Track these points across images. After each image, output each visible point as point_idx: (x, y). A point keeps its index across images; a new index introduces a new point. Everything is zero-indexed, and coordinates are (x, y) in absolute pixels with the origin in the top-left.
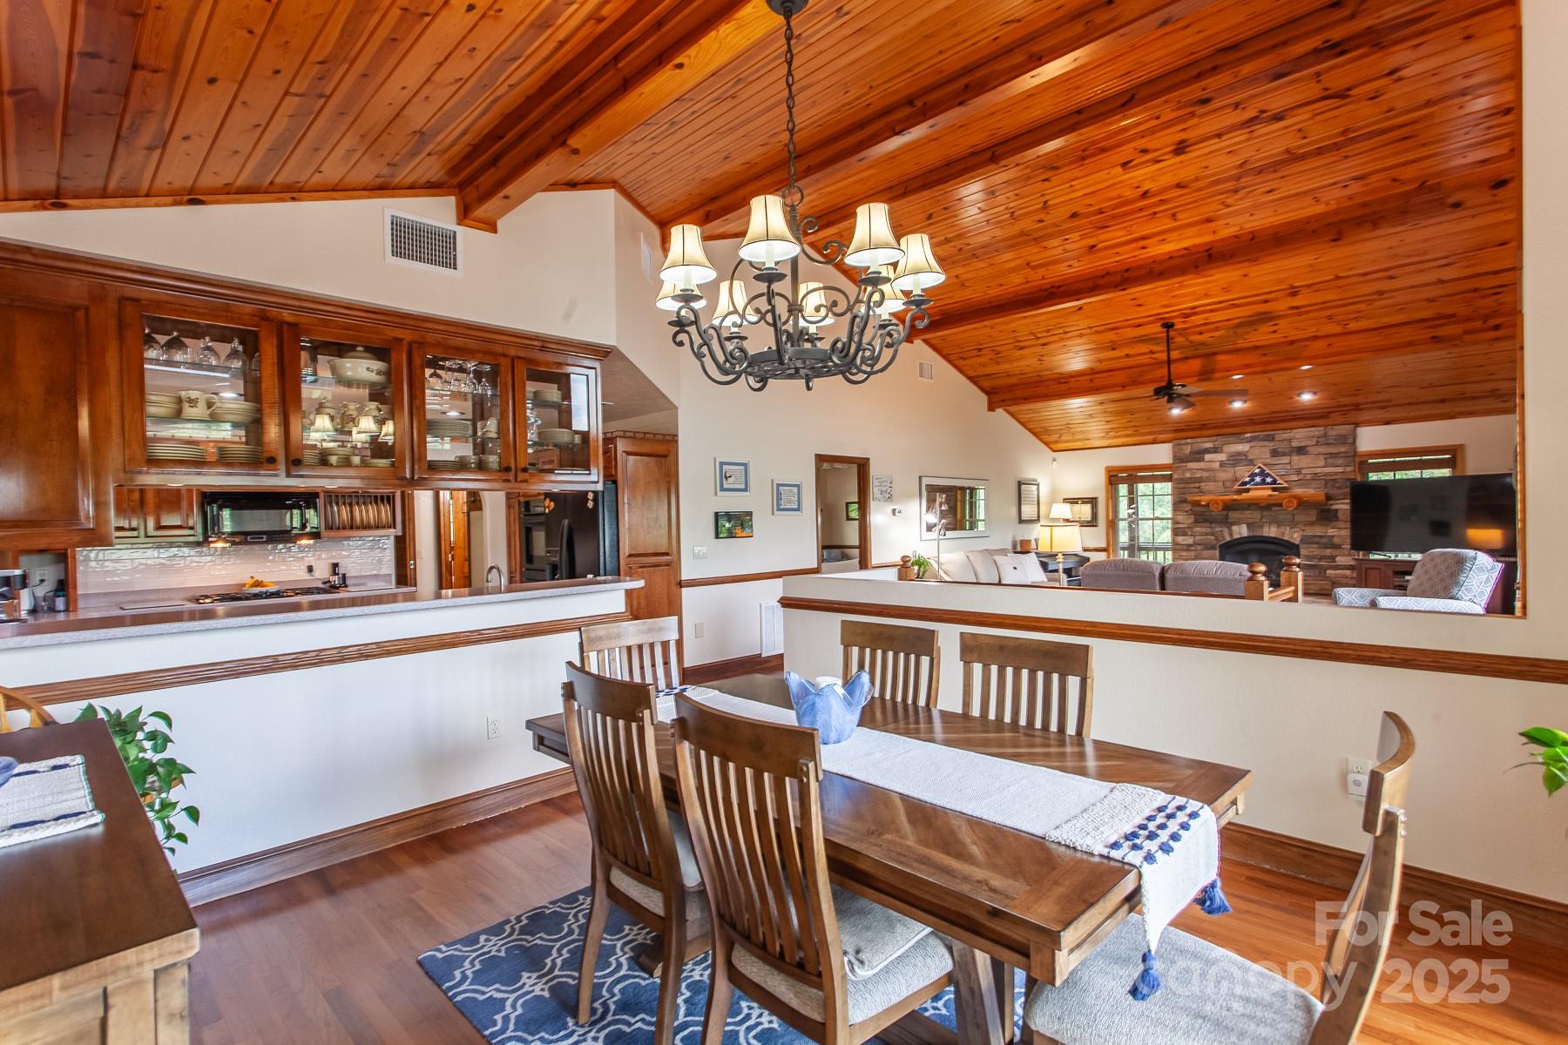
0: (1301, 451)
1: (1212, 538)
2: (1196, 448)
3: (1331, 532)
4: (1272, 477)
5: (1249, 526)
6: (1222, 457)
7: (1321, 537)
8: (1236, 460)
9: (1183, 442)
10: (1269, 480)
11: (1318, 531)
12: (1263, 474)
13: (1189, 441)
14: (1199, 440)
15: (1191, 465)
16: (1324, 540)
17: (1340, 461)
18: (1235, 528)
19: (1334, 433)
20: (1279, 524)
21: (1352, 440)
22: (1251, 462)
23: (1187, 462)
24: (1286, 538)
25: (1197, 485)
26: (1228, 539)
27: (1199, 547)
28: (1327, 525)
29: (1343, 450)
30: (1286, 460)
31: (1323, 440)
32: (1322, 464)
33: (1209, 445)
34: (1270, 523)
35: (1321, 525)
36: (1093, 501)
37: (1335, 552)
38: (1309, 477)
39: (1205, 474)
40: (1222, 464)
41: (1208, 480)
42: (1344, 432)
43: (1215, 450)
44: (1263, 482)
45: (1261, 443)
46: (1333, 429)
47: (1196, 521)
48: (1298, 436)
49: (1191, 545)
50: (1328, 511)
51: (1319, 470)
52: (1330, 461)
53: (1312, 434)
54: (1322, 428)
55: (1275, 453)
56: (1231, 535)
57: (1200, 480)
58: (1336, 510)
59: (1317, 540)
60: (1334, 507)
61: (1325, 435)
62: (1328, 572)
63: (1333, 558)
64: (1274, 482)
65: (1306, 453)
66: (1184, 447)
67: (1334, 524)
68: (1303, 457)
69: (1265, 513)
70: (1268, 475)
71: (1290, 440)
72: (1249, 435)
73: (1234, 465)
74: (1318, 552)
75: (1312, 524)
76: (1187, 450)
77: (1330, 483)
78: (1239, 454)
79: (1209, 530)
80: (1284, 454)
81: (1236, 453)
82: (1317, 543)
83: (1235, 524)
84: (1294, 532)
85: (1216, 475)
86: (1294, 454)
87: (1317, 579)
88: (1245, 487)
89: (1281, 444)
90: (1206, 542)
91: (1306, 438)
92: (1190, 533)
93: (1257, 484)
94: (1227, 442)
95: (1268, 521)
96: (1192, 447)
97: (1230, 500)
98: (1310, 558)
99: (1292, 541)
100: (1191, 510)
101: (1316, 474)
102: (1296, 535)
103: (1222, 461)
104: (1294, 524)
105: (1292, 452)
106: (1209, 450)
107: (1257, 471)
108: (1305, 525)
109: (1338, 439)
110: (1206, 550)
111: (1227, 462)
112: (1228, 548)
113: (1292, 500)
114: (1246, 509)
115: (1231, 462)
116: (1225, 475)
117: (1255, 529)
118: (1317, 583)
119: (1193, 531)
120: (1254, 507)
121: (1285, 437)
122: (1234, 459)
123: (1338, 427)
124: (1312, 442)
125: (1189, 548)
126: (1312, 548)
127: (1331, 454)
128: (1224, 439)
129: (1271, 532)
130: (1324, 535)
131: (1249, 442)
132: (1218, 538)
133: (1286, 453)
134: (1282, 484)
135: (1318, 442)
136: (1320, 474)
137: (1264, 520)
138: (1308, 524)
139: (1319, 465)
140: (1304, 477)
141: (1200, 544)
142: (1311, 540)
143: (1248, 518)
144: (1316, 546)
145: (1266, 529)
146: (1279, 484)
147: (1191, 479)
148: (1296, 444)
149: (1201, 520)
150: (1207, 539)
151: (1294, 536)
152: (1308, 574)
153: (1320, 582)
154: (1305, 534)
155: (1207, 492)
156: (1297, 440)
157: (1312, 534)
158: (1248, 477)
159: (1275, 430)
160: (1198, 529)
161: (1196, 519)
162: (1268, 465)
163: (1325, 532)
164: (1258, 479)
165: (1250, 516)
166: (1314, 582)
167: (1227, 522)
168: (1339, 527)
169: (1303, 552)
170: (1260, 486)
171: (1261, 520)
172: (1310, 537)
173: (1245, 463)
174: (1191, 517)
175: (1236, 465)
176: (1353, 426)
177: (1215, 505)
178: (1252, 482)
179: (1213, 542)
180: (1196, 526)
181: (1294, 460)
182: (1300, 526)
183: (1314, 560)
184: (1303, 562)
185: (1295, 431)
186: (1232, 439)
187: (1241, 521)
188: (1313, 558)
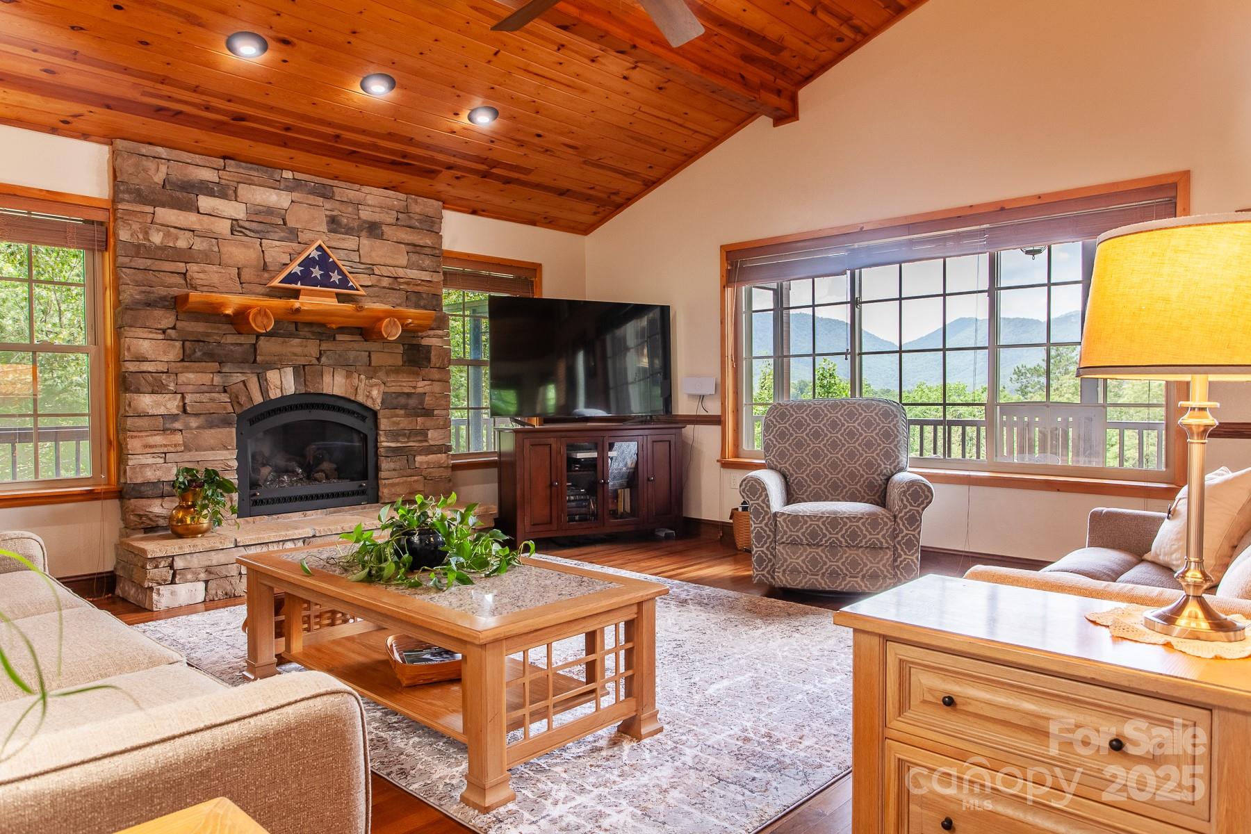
0: (373, 229)
1: (225, 398)
2: (178, 172)
3: (422, 386)
4: (341, 272)
5: (300, 371)
6: (235, 210)
7: (409, 395)
8: (266, 222)
9: (145, 149)
10: (335, 277)
11: (403, 384)
12: (324, 261)
13: (161, 151)
14: (185, 156)
15: (167, 215)
16: (413, 402)
17: (427, 262)
18: (272, 376)
19: (417, 209)
20: (349, 368)
21: (432, 225)
22: (293, 235)
23: (155, 203)
24: (360, 399)
25: (181, 267)
26: (258, 399)
27: (194, 422)
28: (417, 374)
29: (429, 242)
30: (350, 242)
31: (404, 219)
32: (404, 261)
33: (208, 175)
34: (334, 367)
35: (410, 373)
37: (429, 422)
38: (385, 282)
39: (200, 245)
40: (236, 227)
41: (207, 258)
42: (430, 212)
43: (222, 191)
44: (325, 282)
45: (312, 199)
46: (416, 202)
47: (186, 358)
48: (370, 200)
49: (174, 417)
50: (418, 347)
51: (401, 272)
52: (414, 257)
53: (389, 202)
54: (402, 196)
55: (334, 224)
56: (264, 391)
57: (186, 256)
58: (429, 348)
59: (403, 400)
60: (425, 342)
61: (406, 211)
62: (418, 458)
63: (423, 433)
64: (344, 283)
65: (381, 237)
66: (151, 165)
67: (424, 372)
68: (378, 242)
69: (324, 346)
70: (335, 266)
71: (357, 205)
72: (288, 174)
73: (261, 235)
74: (405, 423)
75: (396, 370)
76: (158, 173)
77: (413, 298)
78: (270, 211)
79: (217, 380)
80: (349, 231)
81: (265, 209)
82: (405, 407)
83: (270, 366)
84: (372, 386)
85: (223, 250)
86: (364, 233)
87: (405, 474)
88: (293, 286)
89: (343, 208)
90: (211, 407)
91: (381, 207)
92: (172, 387)
93: (315, 282)
94: (247, 179)
95: (331, 362)
96: (163, 169)
97: (287, 309)
98: (394, 435)
99: (369, 404)
100: (174, 328)
101: (396, 278)
102: (375, 393)
103: (236, 220)
104: (372, 370)
105: (360, 229)
106: (207, 188)
107: (315, 254)
108: (388, 373)
109: (420, 221)
110: (211, 427)
111: (247, 225)
112: (252, 422)
113: (395, 322)
114: (291, 336)
115: (254, 226)
116: (242, 253)
117: (309, 378)
118: (406, 482)
119: (180, 381)
120: (306, 329)
121: (350, 196)
122: (261, 220)
123: (420, 199)
124: (389, 218)
125: (168, 426)
126: (397, 416)
127: (415, 245)
128: (242, 171)
129: (335, 384)
130: (413, 391)
131: (289, 189)
132: (237, 398)
133: (352, 229)
134: (357, 290)
135: (397, 219)
136: (402, 280)
137: (323, 359)
138: (391, 370)
139: (397, 263)
140: (379, 281)
141: (196, 415)
142: (395, 402)
143: (295, 354)
144: (402, 412)
145: (327, 379)
146: (352, 288)
147: (157, 248)
148: (365, 214)
149: (199, 354)
150: (212, 400)
151: (372, 394)
152: (392, 465)
153: (409, 479)
154: (387, 390)
155: (205, 289)
156: (367, 208)
157: (398, 389)
158: (299, 265)
159: (336, 178)
160: (191, 376)
161: (188, 352)
162: (329, 247)
163: (415, 387)
164: (317, 272)
165: (298, 350)
166: (401, 480)
167: (253, 361)
168: (431, 377)
169: (384, 424)
170: (318, 288)
171: (318, 359)
172: (393, 395)
173: (282, 234)
174: (174, 346)
175: (267, 235)
176: (441, 203)
177: (259, 319)
178: (305, 277)
179: (225, 408)
180: (187, 370)
181: (364, 245)
182: (380, 374)
183: (401, 439)
184: (385, 443)
185: (366, 189)
186: (256, 174)
187: (280, 361)
188: (400, 435)
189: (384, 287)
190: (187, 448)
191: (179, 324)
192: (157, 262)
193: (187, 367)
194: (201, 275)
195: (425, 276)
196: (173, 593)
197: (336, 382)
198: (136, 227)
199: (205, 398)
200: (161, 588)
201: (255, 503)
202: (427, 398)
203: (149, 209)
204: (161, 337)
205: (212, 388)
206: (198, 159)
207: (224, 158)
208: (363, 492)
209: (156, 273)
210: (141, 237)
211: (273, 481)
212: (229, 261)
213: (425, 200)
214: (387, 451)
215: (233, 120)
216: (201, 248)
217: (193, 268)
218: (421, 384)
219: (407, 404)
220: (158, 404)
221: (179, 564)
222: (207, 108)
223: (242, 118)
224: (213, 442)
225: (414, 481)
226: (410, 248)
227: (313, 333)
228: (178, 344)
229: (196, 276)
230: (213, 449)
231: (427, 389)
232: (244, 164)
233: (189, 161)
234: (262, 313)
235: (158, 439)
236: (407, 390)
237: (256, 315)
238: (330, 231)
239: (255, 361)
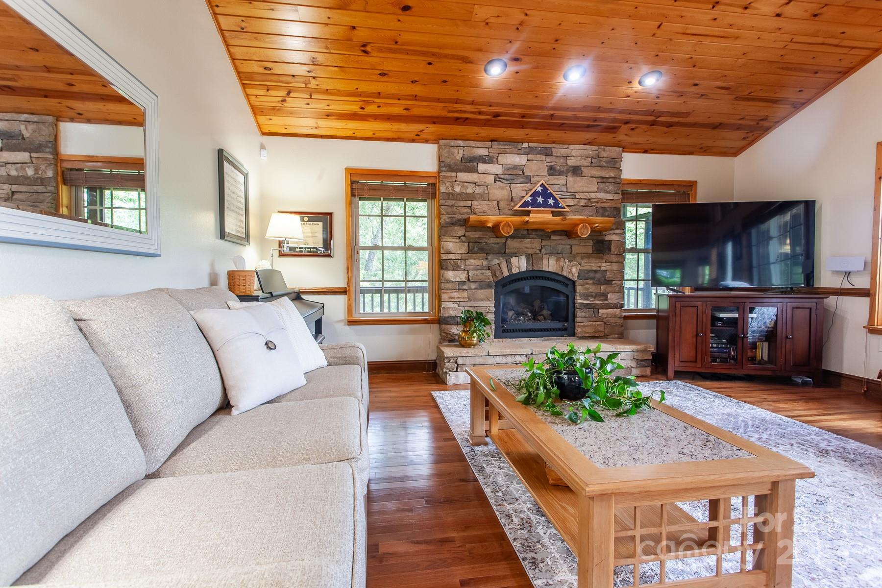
0: (576, 171)
1: (489, 273)
2: (468, 153)
3: (605, 266)
4: (554, 198)
5: (529, 257)
6: (497, 169)
7: (596, 271)
8: (513, 174)
9: (453, 143)
10: (551, 201)
11: (592, 264)
12: (546, 194)
13: (460, 143)
14: (472, 143)
15: (463, 176)
16: (598, 276)
17: (611, 187)
18: (514, 260)
19: (604, 154)
20: (558, 256)
21: (615, 164)
22: (528, 179)
23: (457, 171)
24: (565, 273)
25: (469, 203)
26: (506, 273)
27: (473, 286)
28: (602, 259)
29: (612, 175)
30: (562, 180)
31: (596, 162)
32: (595, 189)
33: (483, 152)
34: (549, 255)
35: (597, 258)
36: (326, 218)
37: (609, 289)
38: (583, 202)
39: (478, 190)
40: (498, 178)
41: (482, 197)
42: (614, 155)
43: (490, 160)
44: (545, 204)
45: (539, 157)
46: (604, 150)
47: (470, 251)
48: (574, 153)
49: (463, 283)
50: (602, 242)
51: (593, 195)
52: (602, 185)
53: (586, 153)
54: (595, 148)
55: (552, 170)
56: (509, 269)
57: (471, 197)
58: (610, 242)
59: (592, 275)
60: (607, 238)
61: (598, 157)
62: (601, 311)
63: (605, 296)
64: (556, 204)
65: (580, 175)
66: (455, 150)
67: (606, 257)
68: (578, 178)
69: (544, 243)
70: (551, 195)
71: (566, 157)
72: (526, 145)
73: (510, 182)
74: (592, 289)
75: (588, 256)
76: (459, 155)
77: (601, 211)
78: (515, 167)
79: (485, 263)
80: (561, 173)
81: (512, 166)
82: (593, 279)
83: (513, 255)
84: (572, 266)
85: (490, 192)
86: (570, 174)
87: (592, 320)
88: (527, 209)
89: (557, 160)
90: (482, 278)
91: (581, 156)
92: (463, 267)
93: (539, 205)
94: (503, 151)
95: (548, 252)
96: (461, 152)
97: (522, 222)
98: (586, 296)
99: (570, 276)
100: (464, 236)
101: (590, 199)
102: (574, 270)
103: (497, 175)
104: (572, 257)
105: (568, 171)
106: (483, 159)
107: (540, 189)
108: (582, 258)
109: (606, 162)
110: (481, 289)
111: (503, 176)
112: (503, 286)
113: (586, 226)
114: (525, 237)
115: (507, 177)
116: (500, 193)
117: (535, 261)
118: (592, 325)
119: (467, 264)
120: (534, 233)
121: (562, 152)
122: (510, 173)
123: (607, 148)
124: (586, 163)
125: (460, 287)
126: (588, 284)
127: (603, 178)
128: (500, 147)
129: (550, 265)
130: (599, 269)
131: (526, 153)
132: (495, 273)
133: (563, 172)
134: (564, 208)
135: (592, 163)
136: (593, 200)
137: (543, 250)
138: (584, 256)
139: (592, 190)
140: (579, 202)
141: (474, 282)
142: (587, 275)
143: (527, 248)
144: (591, 282)
145: (545, 262)
146: (561, 207)
147: (458, 194)
148: (571, 162)
149: (476, 249)
150: (483, 274)
151: (572, 270)
152: (584, 314)
153: (594, 323)
154: (581, 268)
155: (480, 214)
156: (572, 158)
157: (588, 268)
158: (530, 196)
159: (554, 142)
160: (472, 261)
161: (471, 248)
162: (548, 184)
163: (600, 267)
164: (540, 200)
165: (529, 246)
166: (590, 323)
167: (504, 253)
168: (611, 260)
169: (579, 289)
170: (541, 209)
171: (540, 251)
172: (586, 271)
173: (522, 180)
174: (464, 245)
175: (513, 181)
176: (621, 149)
177: (505, 228)
178: (534, 203)
179: (489, 279)
180: (470, 258)
181: (570, 181)
182: (577, 258)
183: (590, 298)
184: (579, 300)
185: (572, 147)
186: (508, 147)
187: (518, 252)
188: (589, 296)
189: (582, 206)
190: (470, 299)
191: (467, 233)
192: (458, 202)
193: (470, 256)
194: (479, 207)
195: (609, 196)
196: (457, 376)
197: (550, 264)
198: (448, 184)
199: (479, 272)
200: (451, 373)
201: (504, 331)
202: (608, 274)
203: (454, 174)
204: (458, 240)
205: (482, 268)
206: (478, 144)
207: (492, 141)
208: (565, 329)
209: (457, 208)
210: (450, 189)
211: (515, 319)
212: (493, 198)
213: (610, 148)
214: (580, 306)
215: (494, 117)
216: (479, 192)
217: (475, 203)
218: (604, 264)
219: (595, 277)
220: (456, 276)
221: (460, 361)
222: (480, 113)
223: (497, 115)
224: (482, 297)
225: (598, 325)
226: (599, 180)
227: (537, 235)
228: (466, 244)
229: (476, 207)
230: (482, 300)
231: (608, 268)
232: (502, 143)
233: (474, 146)
234: (507, 224)
235: (456, 294)
236: (594, 268)
237: (503, 226)
238: (549, 175)
239: (505, 252)
